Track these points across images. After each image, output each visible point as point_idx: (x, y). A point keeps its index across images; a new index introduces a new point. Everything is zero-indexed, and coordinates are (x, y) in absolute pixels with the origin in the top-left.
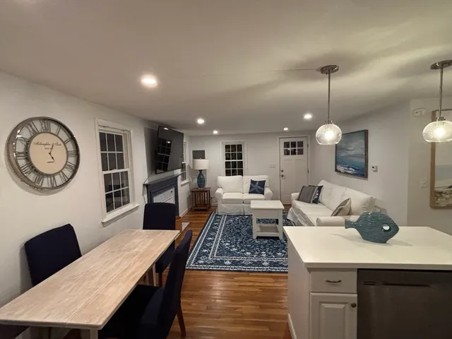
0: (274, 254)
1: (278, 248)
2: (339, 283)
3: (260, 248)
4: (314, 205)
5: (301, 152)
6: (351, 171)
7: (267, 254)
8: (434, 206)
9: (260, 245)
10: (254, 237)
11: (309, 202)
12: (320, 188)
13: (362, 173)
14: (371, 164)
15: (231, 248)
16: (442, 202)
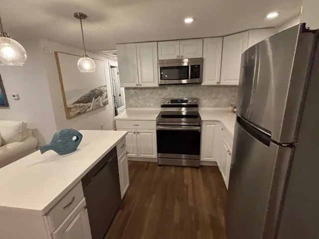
8: (69, 117)
16: (72, 114)
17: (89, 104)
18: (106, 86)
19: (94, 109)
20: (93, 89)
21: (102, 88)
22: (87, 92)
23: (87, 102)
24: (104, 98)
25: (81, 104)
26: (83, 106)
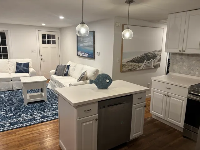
0: (43, 111)
1: (45, 107)
2: (90, 111)
3: (32, 110)
4: (66, 77)
5: (54, 42)
6: (86, 55)
7: (38, 112)
8: (122, 71)
9: (32, 108)
10: (26, 103)
11: (62, 76)
12: (69, 66)
13: (92, 56)
14: (96, 51)
15: (7, 115)
16: (124, 69)
17: (140, 64)
18: (161, 51)
19: (144, 69)
20: (146, 52)
21: (156, 52)
22: (141, 54)
23: (138, 63)
24: (157, 61)
25: (134, 64)
26: (135, 65)
